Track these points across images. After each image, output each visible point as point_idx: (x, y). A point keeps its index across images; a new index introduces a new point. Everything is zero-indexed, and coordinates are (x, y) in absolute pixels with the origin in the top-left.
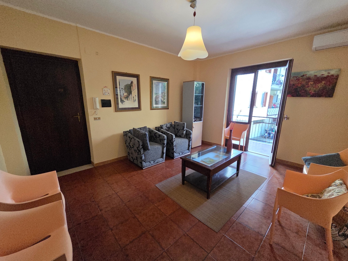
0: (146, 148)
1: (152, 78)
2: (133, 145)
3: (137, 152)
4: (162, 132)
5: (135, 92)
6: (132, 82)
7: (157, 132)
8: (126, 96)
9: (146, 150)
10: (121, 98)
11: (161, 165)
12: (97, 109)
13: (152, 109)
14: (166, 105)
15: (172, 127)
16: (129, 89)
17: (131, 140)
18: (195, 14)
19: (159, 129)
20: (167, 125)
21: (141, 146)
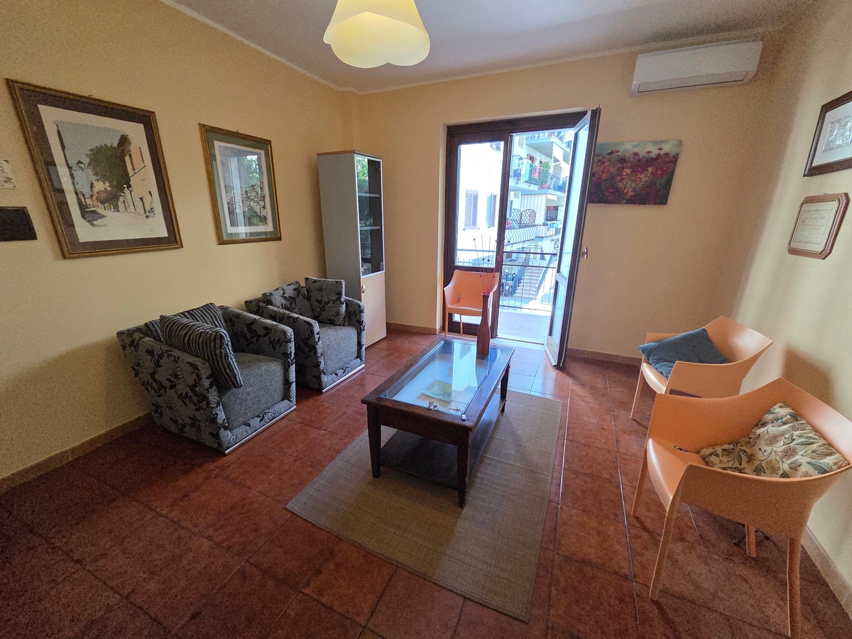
2: (168, 380)
5: (143, 180)
6: (124, 140)
8: (103, 196)
9: (228, 389)
10: (80, 203)
11: (285, 421)
13: (223, 240)
16: (113, 165)
20: (284, 290)
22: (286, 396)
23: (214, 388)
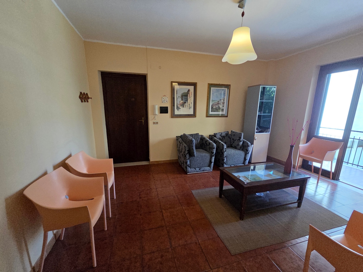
1: (210, 86)
2: (181, 150)
3: (184, 156)
4: (213, 141)
5: (191, 100)
6: (189, 90)
7: (209, 140)
8: (182, 104)
9: (192, 156)
10: (177, 105)
12: (156, 115)
13: (208, 116)
14: (224, 113)
15: (227, 137)
16: (185, 96)
17: (180, 144)
18: (243, 14)
20: (222, 133)
21: (187, 151)
22: (209, 166)
23: (188, 154)
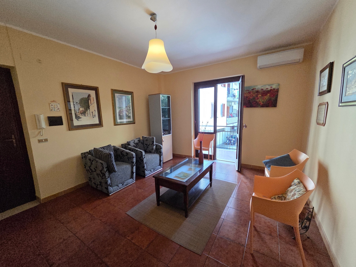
0: (111, 170)
1: (114, 92)
2: (94, 169)
3: (100, 176)
4: (130, 150)
5: (93, 107)
6: (89, 96)
7: (124, 149)
8: (82, 112)
9: (112, 172)
10: (75, 114)
11: (131, 186)
12: (42, 128)
13: (116, 124)
14: (131, 120)
15: (140, 143)
16: (85, 103)
17: (92, 162)
18: (156, 28)
19: (125, 146)
20: (134, 141)
21: (106, 168)
22: (132, 177)
